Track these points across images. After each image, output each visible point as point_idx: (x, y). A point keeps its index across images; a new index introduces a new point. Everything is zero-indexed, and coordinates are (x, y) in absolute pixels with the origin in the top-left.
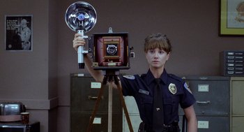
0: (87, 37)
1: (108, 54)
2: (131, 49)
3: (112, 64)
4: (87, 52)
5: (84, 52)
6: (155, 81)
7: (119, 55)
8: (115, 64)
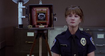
0: (24, 7)
1: (39, 20)
2: (54, 15)
3: (42, 26)
4: (24, 17)
5: (22, 17)
6: (71, 37)
7: (47, 20)
8: (43, 26)
